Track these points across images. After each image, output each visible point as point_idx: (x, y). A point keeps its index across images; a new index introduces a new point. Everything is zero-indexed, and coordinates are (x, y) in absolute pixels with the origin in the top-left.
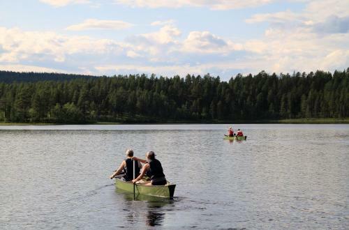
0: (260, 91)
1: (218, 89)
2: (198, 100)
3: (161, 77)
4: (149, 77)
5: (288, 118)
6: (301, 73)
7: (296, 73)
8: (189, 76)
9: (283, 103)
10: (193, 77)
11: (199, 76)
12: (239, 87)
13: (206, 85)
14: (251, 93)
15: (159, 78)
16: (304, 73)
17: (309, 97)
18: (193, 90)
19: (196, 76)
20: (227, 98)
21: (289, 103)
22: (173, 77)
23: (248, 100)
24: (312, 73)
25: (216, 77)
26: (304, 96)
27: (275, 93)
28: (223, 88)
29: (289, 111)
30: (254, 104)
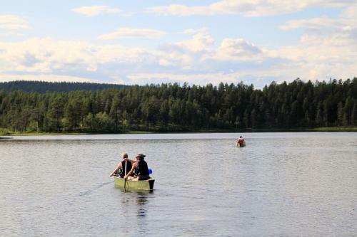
0: (295, 98)
1: (251, 97)
2: (231, 108)
3: (194, 85)
4: (182, 86)
5: (325, 126)
6: (338, 80)
7: (332, 80)
8: (222, 85)
9: (319, 111)
10: (226, 85)
11: (232, 84)
12: (273, 95)
13: (239, 93)
14: (286, 100)
15: (191, 86)
16: (340, 81)
17: (346, 104)
18: (227, 98)
19: (229, 85)
20: (262, 105)
21: (326, 110)
22: (206, 86)
23: (283, 108)
24: (349, 80)
25: (249, 85)
26: (340, 104)
27: (310, 100)
28: (257, 97)
29: (325, 119)
30: (289, 112)
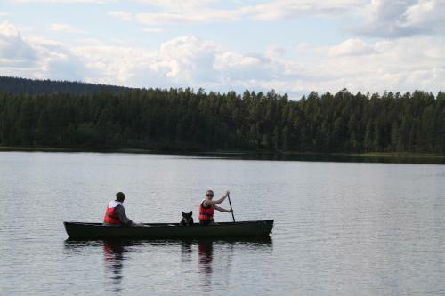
0: (339, 114)
1: (284, 111)
2: (258, 123)
3: (212, 92)
4: (196, 92)
5: (374, 151)
6: (395, 93)
7: (388, 92)
8: (247, 93)
9: (367, 132)
10: (253, 93)
11: (261, 93)
12: (311, 110)
13: (269, 105)
14: (327, 117)
15: (208, 94)
16: (398, 93)
17: (403, 124)
18: (252, 111)
19: (257, 93)
20: (296, 123)
21: (377, 130)
22: (226, 94)
23: (323, 126)
24: (408, 93)
25: (282, 95)
26: (395, 124)
27: (359, 118)
28: (291, 110)
29: (375, 142)
30: (331, 131)
